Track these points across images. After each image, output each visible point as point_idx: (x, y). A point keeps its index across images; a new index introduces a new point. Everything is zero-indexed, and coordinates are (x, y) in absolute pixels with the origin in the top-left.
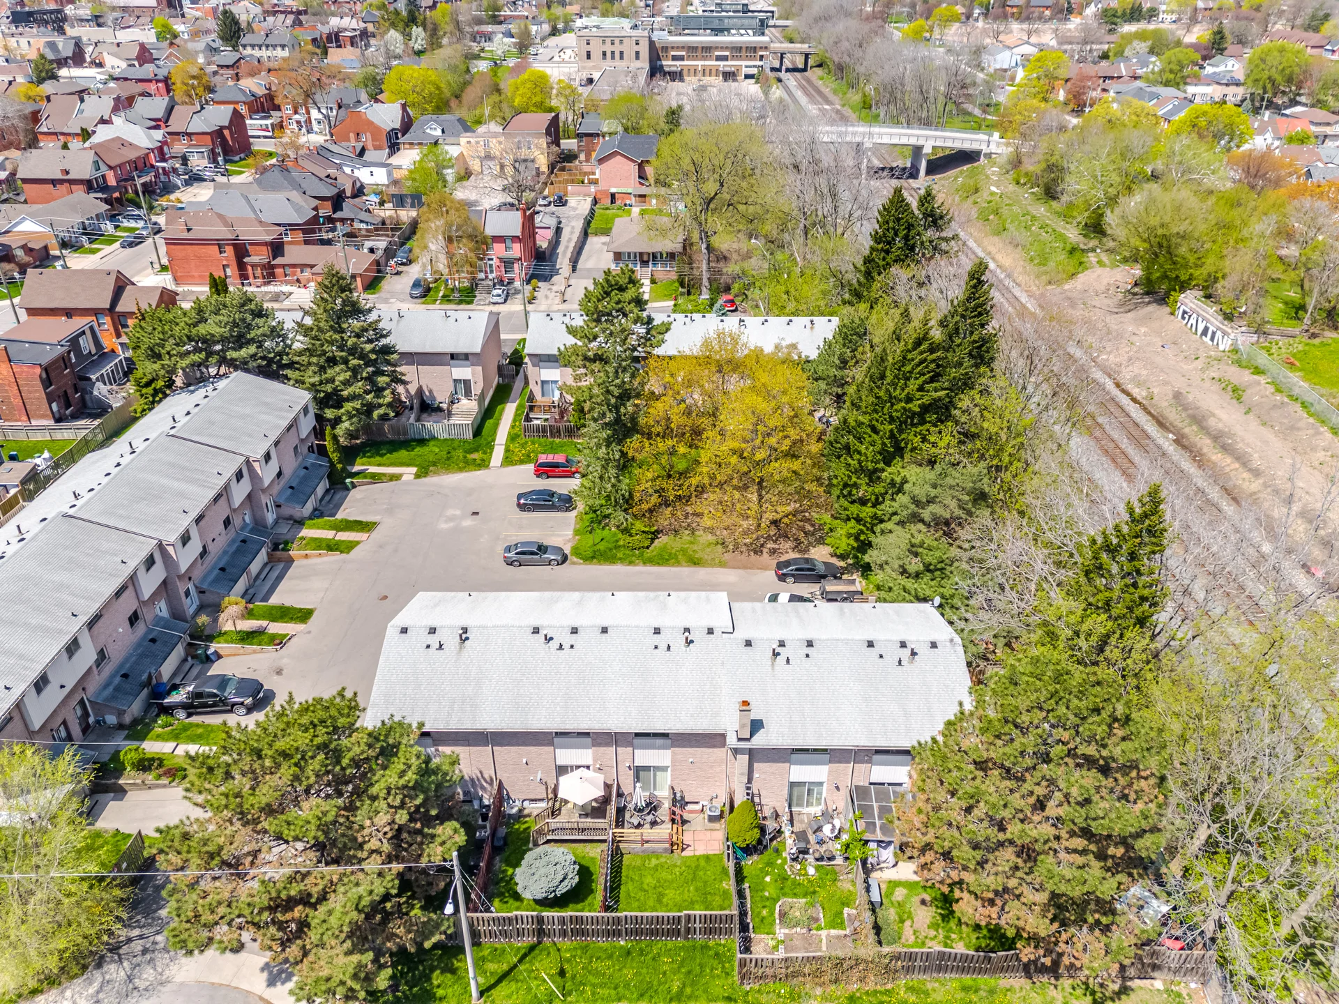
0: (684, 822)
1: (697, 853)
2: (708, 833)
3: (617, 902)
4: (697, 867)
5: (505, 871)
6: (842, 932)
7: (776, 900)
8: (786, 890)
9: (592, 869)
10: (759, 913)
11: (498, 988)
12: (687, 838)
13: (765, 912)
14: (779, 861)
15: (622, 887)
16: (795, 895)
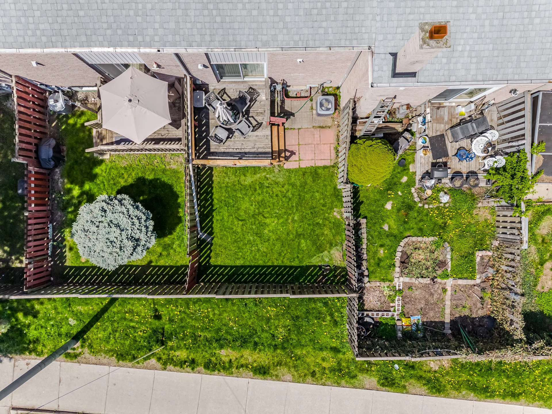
0: (288, 115)
1: (304, 165)
2: (317, 132)
3: (211, 234)
4: (304, 185)
5: (69, 191)
6: (471, 282)
7: (397, 238)
8: (412, 224)
9: (177, 189)
10: (376, 253)
11: (93, 329)
12: (292, 142)
13: (382, 252)
14: (405, 179)
15: (214, 214)
16: (421, 232)
